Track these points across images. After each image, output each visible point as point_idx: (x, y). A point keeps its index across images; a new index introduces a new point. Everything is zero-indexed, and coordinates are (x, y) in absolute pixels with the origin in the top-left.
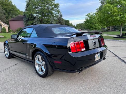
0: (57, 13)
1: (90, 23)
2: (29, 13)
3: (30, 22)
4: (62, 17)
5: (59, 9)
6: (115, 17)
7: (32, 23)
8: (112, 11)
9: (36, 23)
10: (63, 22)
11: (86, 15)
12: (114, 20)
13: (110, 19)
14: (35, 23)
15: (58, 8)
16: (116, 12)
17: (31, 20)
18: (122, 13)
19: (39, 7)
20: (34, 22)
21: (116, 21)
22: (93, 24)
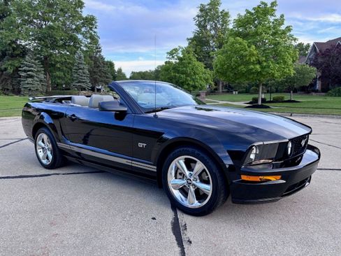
0: (89, 40)
1: (183, 74)
2: (11, 38)
3: (10, 63)
4: (102, 54)
5: (95, 30)
6: (252, 66)
7: (16, 65)
8: (247, 53)
9: (31, 67)
10: (104, 67)
11: (168, 53)
12: (250, 72)
13: (243, 68)
14: (26, 66)
15: (91, 29)
16: (253, 55)
17: (12, 56)
18: (264, 59)
19: (35, 21)
20: (25, 63)
21: (253, 73)
22: (188, 75)
